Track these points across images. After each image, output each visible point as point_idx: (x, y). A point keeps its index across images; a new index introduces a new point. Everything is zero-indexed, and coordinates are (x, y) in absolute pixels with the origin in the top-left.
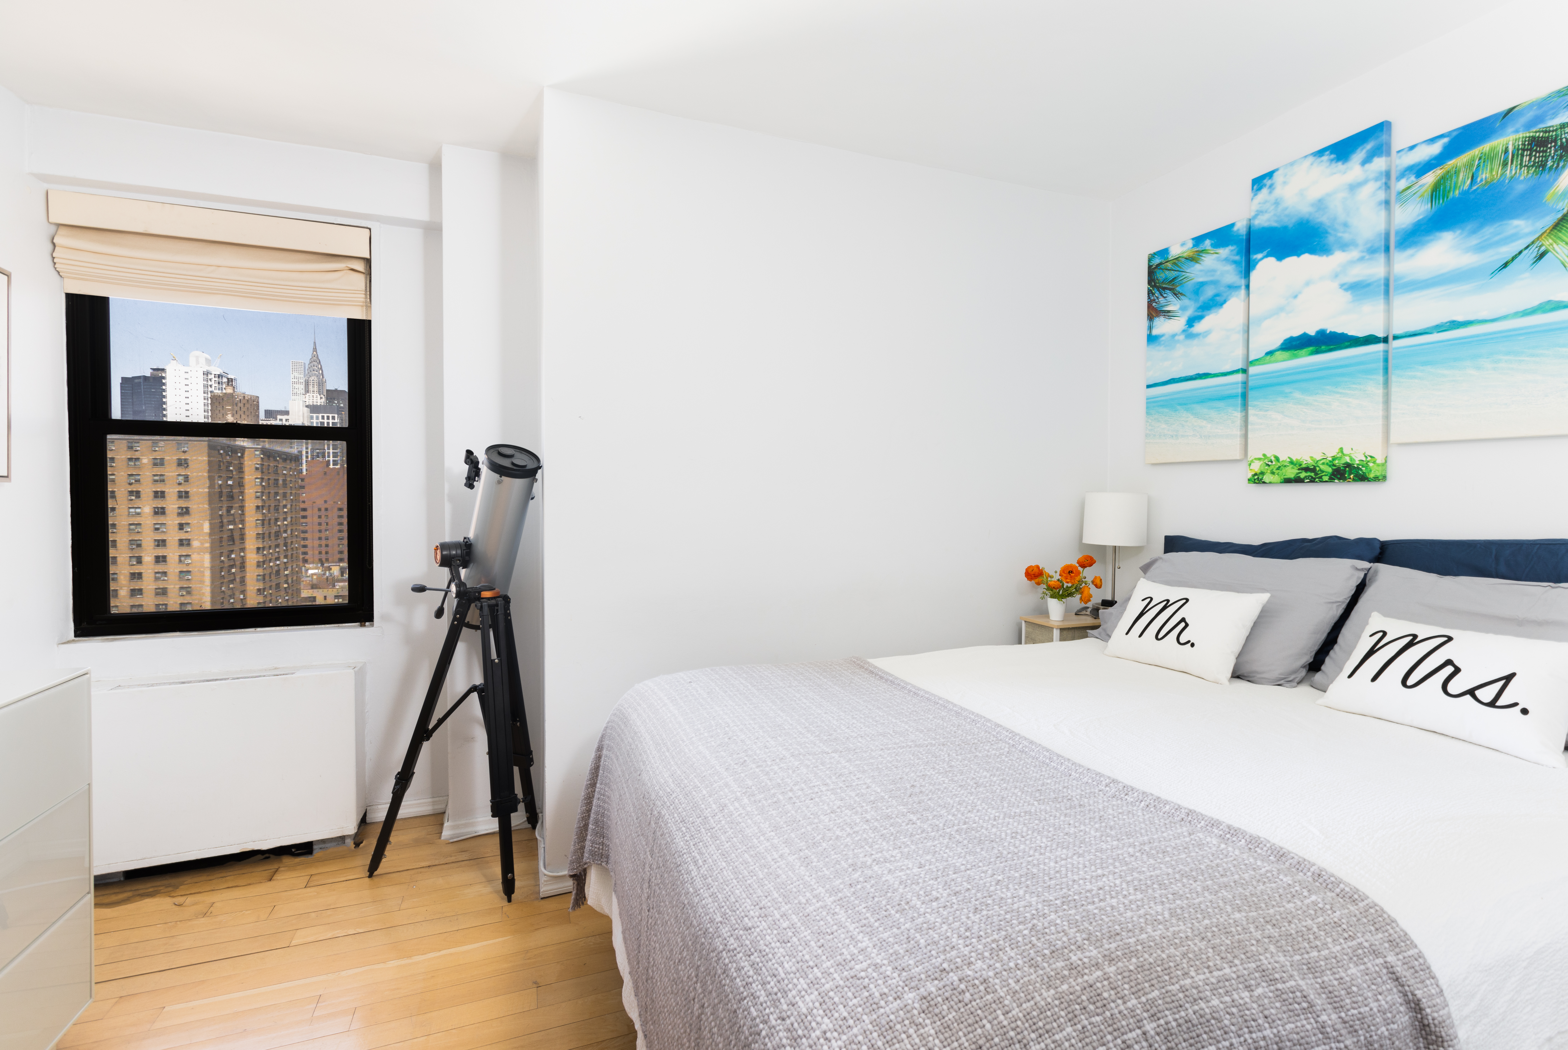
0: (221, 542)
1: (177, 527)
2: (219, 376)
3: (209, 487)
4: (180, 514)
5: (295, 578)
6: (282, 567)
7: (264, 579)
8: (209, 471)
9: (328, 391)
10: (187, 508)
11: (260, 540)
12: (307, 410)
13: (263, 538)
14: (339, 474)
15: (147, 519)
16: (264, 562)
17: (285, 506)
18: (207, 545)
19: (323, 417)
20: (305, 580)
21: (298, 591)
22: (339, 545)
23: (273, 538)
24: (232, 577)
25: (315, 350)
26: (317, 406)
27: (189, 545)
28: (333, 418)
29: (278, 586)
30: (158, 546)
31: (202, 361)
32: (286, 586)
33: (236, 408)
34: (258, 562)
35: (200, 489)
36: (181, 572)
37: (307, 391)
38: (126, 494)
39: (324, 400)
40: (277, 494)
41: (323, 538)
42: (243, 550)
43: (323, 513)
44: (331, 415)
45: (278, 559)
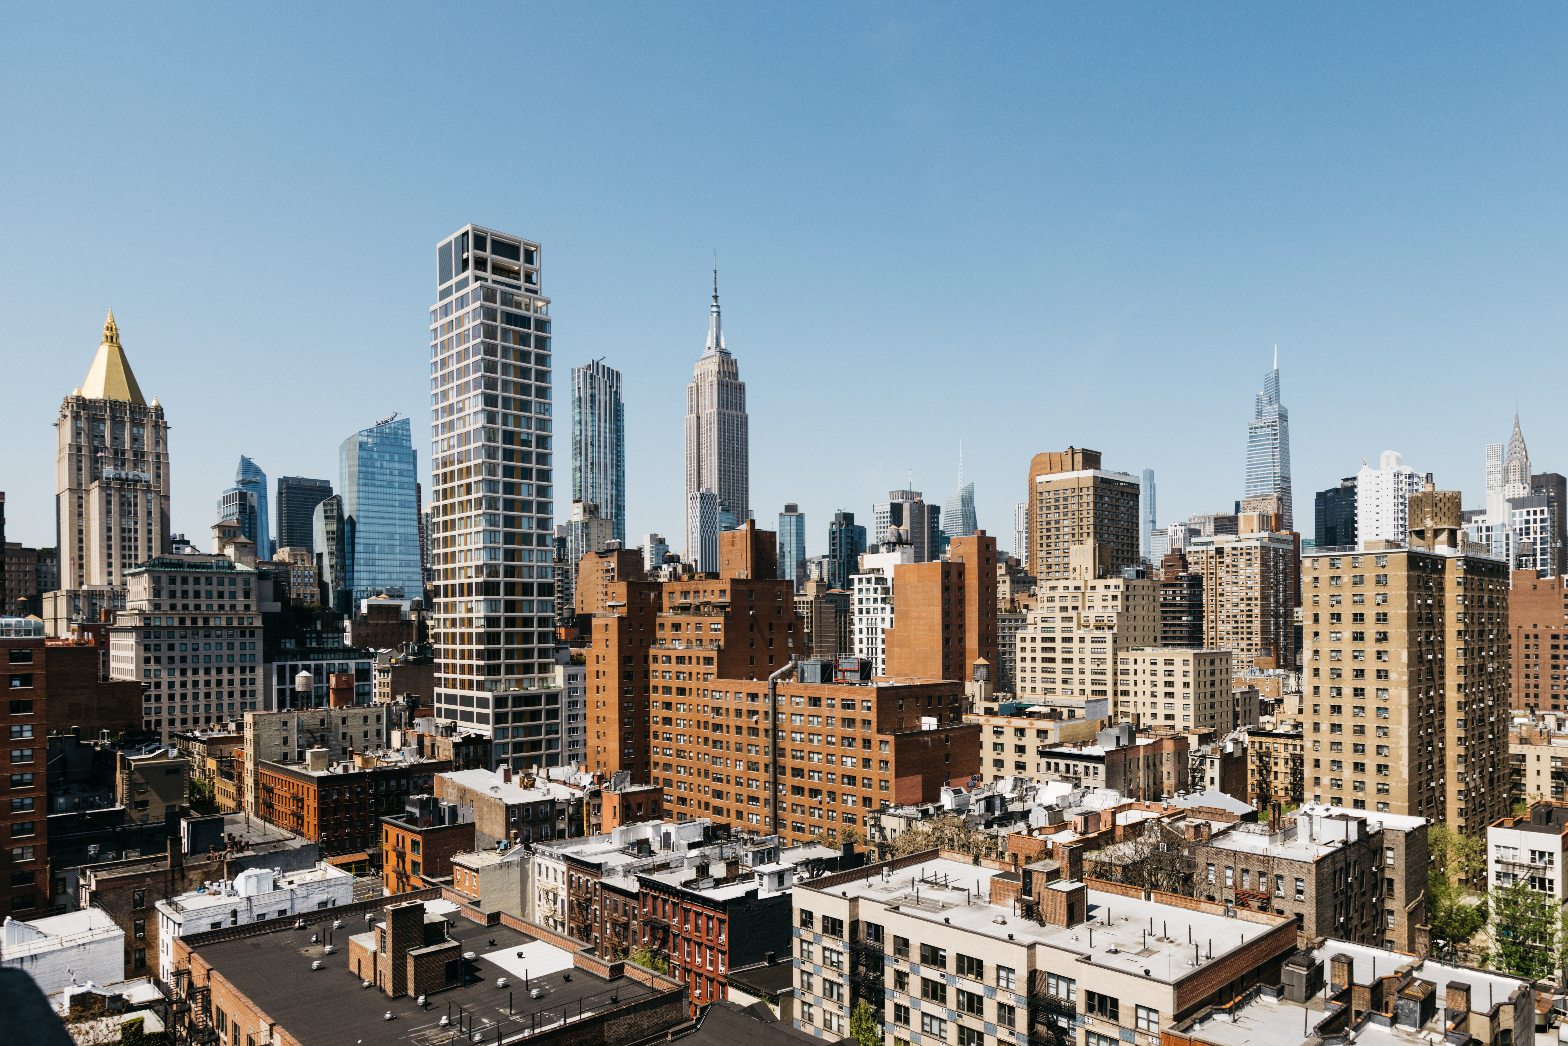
0: (1419, 675)
1: (1375, 656)
2: (1411, 476)
3: (1409, 608)
4: (1378, 640)
5: (1501, 727)
6: (1487, 711)
7: (1466, 725)
8: (1409, 589)
9: (1533, 477)
10: (1385, 633)
11: (1462, 675)
12: (1508, 505)
13: (1465, 673)
14: (1553, 588)
15: (1348, 646)
16: (1466, 703)
17: (1491, 631)
18: (1405, 678)
19: (1528, 513)
20: (1513, 732)
21: (1506, 745)
22: (1553, 686)
23: (1476, 672)
24: (1430, 721)
25: (1517, 425)
26: (1519, 499)
27: (1386, 677)
28: (1542, 512)
29: (1481, 736)
30: (1356, 676)
31: (1393, 461)
32: (1490, 736)
33: (1437, 510)
34: (1459, 703)
35: (1398, 611)
36: (1378, 709)
37: (1506, 481)
38: (1329, 616)
39: (1527, 490)
40: (1481, 615)
41: (1532, 676)
42: (1443, 686)
43: (1532, 641)
44: (1538, 509)
45: (1482, 700)
